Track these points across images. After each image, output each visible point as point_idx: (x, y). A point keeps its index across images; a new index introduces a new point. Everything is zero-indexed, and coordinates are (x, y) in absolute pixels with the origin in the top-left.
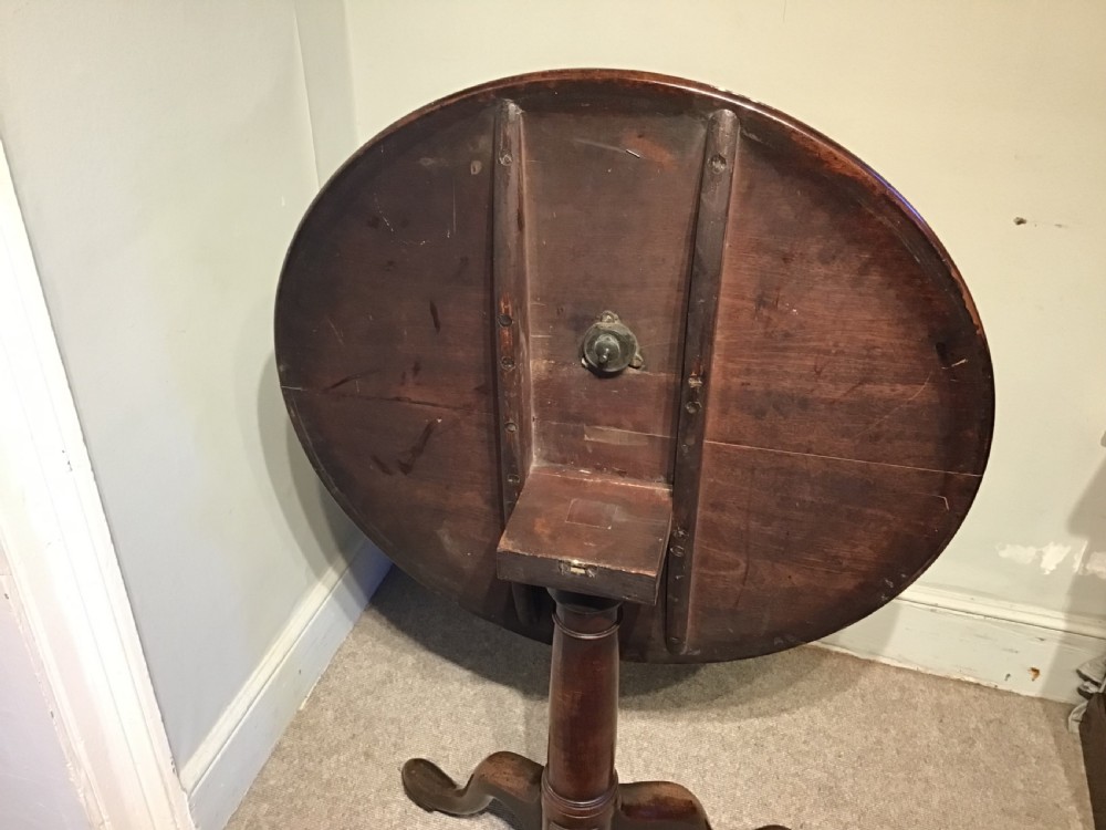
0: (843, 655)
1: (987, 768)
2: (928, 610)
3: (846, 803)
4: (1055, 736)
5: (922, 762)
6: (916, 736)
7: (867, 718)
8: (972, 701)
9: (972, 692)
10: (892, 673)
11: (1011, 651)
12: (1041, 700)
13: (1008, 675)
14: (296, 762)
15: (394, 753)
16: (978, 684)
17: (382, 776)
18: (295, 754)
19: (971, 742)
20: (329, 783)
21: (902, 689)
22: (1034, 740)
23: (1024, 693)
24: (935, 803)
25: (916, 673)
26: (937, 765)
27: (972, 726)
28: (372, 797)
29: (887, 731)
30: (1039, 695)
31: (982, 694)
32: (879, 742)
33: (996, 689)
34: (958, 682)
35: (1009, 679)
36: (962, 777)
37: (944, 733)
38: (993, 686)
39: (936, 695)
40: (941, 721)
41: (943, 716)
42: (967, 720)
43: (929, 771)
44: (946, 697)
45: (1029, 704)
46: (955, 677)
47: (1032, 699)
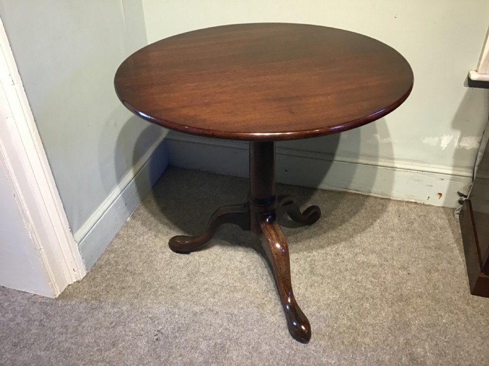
0: (358, 194)
1: (419, 232)
2: (391, 170)
3: (357, 246)
4: (448, 220)
5: (391, 231)
7: (367, 216)
8: (413, 209)
9: (413, 205)
10: (379, 200)
11: (429, 186)
12: (443, 207)
13: (429, 197)
14: (126, 239)
16: (416, 203)
17: (162, 243)
18: (125, 236)
19: (412, 223)
20: (140, 246)
22: (439, 222)
23: (436, 205)
24: (395, 245)
25: (389, 199)
26: (397, 232)
27: (413, 217)
28: (158, 250)
30: (442, 205)
31: (418, 206)
33: (424, 204)
34: (408, 202)
35: (429, 199)
36: (408, 235)
37: (400, 221)
38: (422, 203)
39: (397, 207)
40: (399, 216)
41: (400, 214)
42: (410, 215)
43: (393, 234)
44: (402, 208)
45: (438, 209)
46: (406, 200)
47: (439, 207)
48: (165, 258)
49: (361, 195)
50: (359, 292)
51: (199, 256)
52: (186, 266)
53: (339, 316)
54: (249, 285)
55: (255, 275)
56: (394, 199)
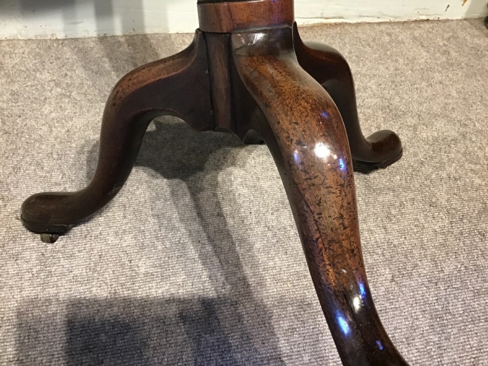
0: (340, 24)
1: (466, 64)
5: (430, 72)
6: (415, 59)
7: (380, 57)
8: (430, 30)
9: (427, 26)
10: (376, 27)
12: (465, 19)
13: (448, 6)
15: (5, 206)
16: (428, 20)
19: (446, 53)
21: (390, 35)
22: (478, 42)
23: (455, 18)
24: (454, 94)
25: (390, 23)
26: (439, 72)
29: (397, 61)
30: (463, 18)
31: (434, 24)
32: (396, 69)
34: (416, 21)
36: (458, 74)
37: (429, 53)
38: (437, 19)
39: (409, 33)
40: (423, 46)
41: (422, 43)
42: (436, 41)
43: (437, 76)
44: (416, 32)
45: (461, 23)
46: (414, 19)
47: (460, 20)
48: (29, 270)
49: (347, 23)
50: (471, 199)
51: (116, 233)
52: (95, 271)
53: (478, 263)
54: (271, 263)
55: (270, 234)
56: (397, 21)
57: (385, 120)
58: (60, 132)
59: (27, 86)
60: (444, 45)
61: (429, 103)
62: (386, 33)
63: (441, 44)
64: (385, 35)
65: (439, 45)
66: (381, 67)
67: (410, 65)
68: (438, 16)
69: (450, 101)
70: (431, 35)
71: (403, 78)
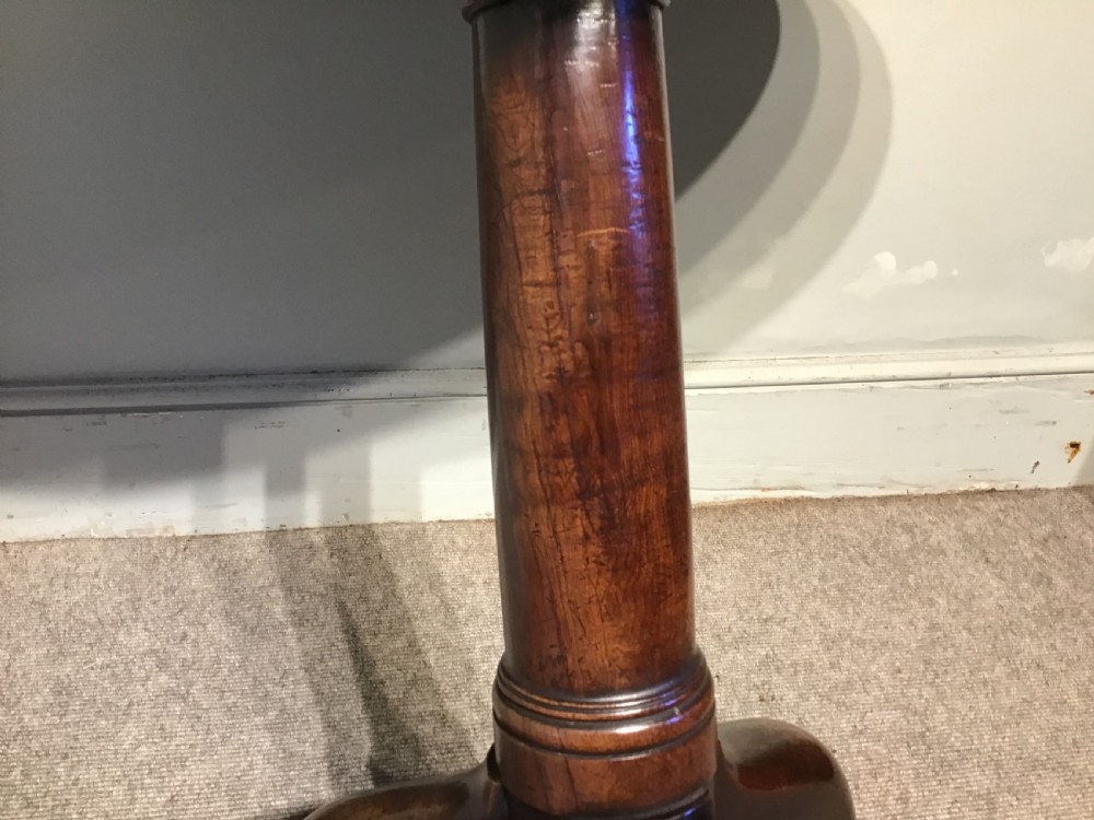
0: (797, 500)
2: (935, 387)
5: (1011, 636)
6: (974, 597)
7: (892, 590)
8: (1001, 516)
9: (993, 506)
10: (878, 508)
11: (1047, 423)
12: (1077, 488)
13: (1037, 464)
16: (993, 490)
21: (909, 529)
23: (1053, 486)
24: (1074, 698)
25: (908, 498)
26: (1032, 635)
29: (931, 602)
30: (1073, 484)
32: (933, 627)
33: (1016, 491)
34: (966, 494)
35: (1038, 467)
36: (1075, 640)
37: (1004, 579)
38: (1013, 488)
39: (953, 525)
40: (987, 561)
41: (984, 551)
42: (1016, 548)
43: (1030, 647)
44: (968, 522)
45: (1068, 499)
46: (962, 489)
47: (1066, 491)
49: (810, 499)
56: (923, 493)
57: (917, 776)
58: (152, 803)
59: (92, 668)
60: (1037, 558)
61: (1018, 724)
62: (901, 526)
63: (1029, 555)
64: (899, 531)
65: (1026, 559)
66: (896, 620)
67: (964, 613)
68: (1016, 483)
69: (1066, 719)
70: (1003, 531)
71: (950, 653)
